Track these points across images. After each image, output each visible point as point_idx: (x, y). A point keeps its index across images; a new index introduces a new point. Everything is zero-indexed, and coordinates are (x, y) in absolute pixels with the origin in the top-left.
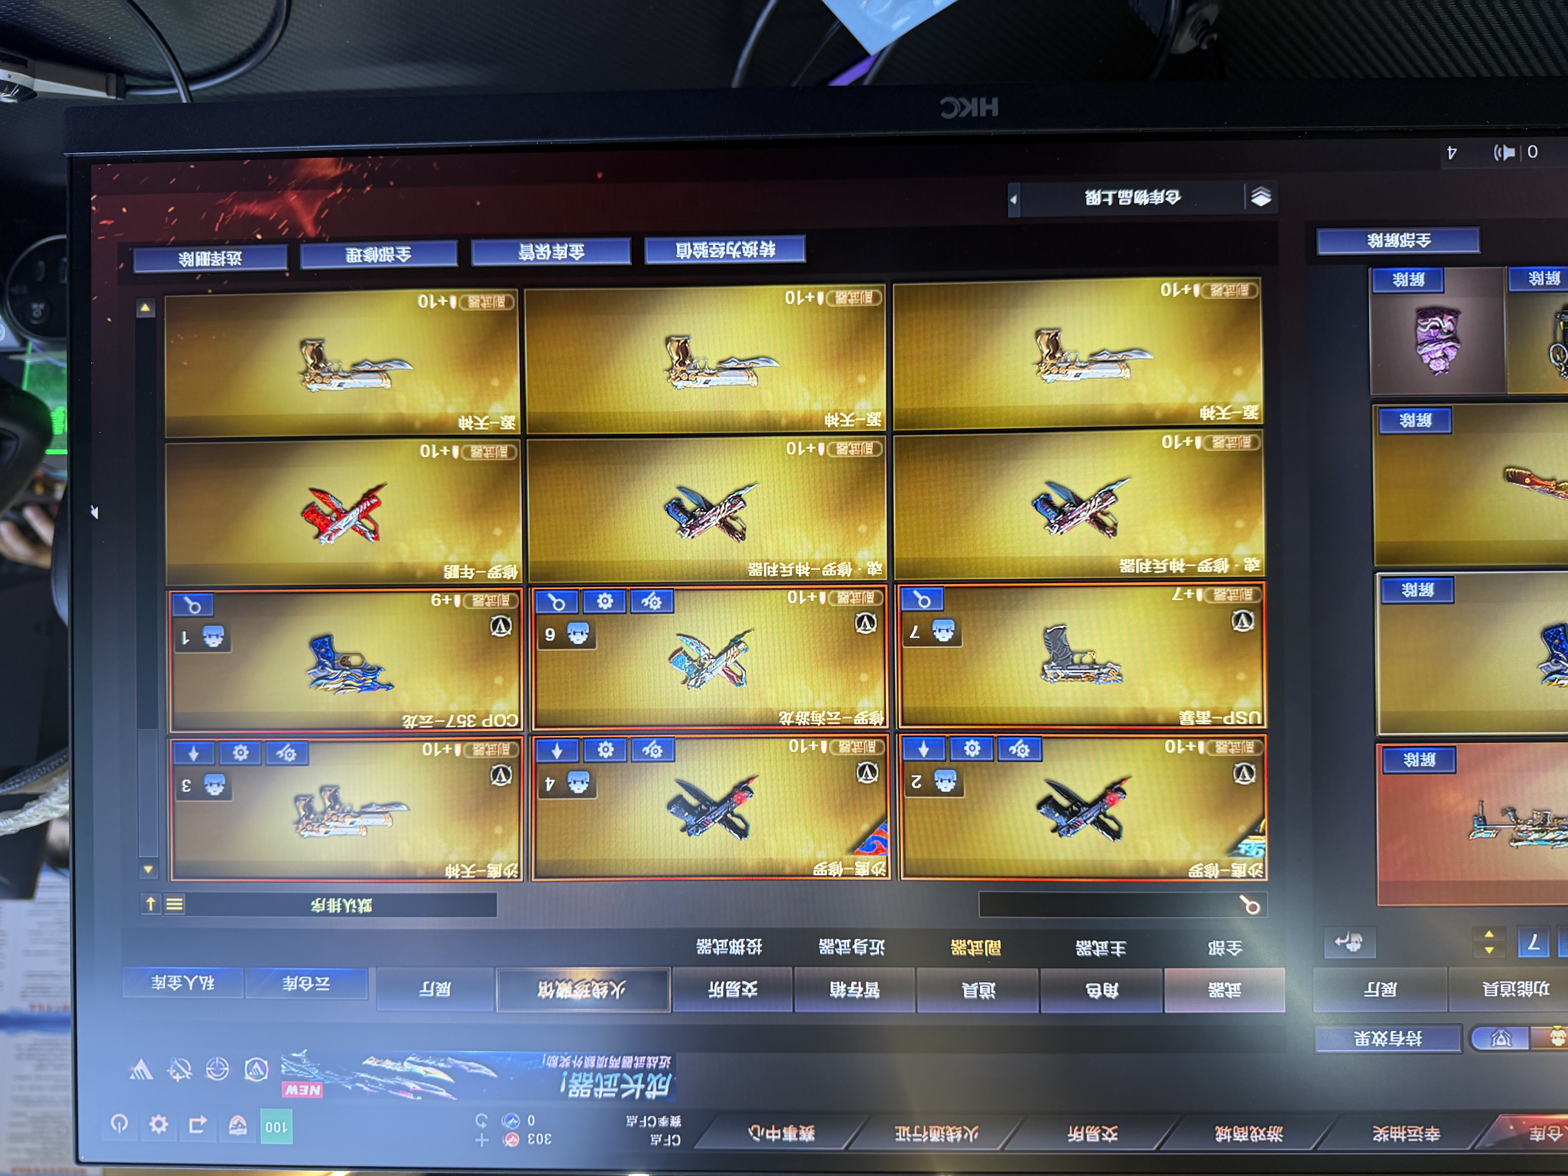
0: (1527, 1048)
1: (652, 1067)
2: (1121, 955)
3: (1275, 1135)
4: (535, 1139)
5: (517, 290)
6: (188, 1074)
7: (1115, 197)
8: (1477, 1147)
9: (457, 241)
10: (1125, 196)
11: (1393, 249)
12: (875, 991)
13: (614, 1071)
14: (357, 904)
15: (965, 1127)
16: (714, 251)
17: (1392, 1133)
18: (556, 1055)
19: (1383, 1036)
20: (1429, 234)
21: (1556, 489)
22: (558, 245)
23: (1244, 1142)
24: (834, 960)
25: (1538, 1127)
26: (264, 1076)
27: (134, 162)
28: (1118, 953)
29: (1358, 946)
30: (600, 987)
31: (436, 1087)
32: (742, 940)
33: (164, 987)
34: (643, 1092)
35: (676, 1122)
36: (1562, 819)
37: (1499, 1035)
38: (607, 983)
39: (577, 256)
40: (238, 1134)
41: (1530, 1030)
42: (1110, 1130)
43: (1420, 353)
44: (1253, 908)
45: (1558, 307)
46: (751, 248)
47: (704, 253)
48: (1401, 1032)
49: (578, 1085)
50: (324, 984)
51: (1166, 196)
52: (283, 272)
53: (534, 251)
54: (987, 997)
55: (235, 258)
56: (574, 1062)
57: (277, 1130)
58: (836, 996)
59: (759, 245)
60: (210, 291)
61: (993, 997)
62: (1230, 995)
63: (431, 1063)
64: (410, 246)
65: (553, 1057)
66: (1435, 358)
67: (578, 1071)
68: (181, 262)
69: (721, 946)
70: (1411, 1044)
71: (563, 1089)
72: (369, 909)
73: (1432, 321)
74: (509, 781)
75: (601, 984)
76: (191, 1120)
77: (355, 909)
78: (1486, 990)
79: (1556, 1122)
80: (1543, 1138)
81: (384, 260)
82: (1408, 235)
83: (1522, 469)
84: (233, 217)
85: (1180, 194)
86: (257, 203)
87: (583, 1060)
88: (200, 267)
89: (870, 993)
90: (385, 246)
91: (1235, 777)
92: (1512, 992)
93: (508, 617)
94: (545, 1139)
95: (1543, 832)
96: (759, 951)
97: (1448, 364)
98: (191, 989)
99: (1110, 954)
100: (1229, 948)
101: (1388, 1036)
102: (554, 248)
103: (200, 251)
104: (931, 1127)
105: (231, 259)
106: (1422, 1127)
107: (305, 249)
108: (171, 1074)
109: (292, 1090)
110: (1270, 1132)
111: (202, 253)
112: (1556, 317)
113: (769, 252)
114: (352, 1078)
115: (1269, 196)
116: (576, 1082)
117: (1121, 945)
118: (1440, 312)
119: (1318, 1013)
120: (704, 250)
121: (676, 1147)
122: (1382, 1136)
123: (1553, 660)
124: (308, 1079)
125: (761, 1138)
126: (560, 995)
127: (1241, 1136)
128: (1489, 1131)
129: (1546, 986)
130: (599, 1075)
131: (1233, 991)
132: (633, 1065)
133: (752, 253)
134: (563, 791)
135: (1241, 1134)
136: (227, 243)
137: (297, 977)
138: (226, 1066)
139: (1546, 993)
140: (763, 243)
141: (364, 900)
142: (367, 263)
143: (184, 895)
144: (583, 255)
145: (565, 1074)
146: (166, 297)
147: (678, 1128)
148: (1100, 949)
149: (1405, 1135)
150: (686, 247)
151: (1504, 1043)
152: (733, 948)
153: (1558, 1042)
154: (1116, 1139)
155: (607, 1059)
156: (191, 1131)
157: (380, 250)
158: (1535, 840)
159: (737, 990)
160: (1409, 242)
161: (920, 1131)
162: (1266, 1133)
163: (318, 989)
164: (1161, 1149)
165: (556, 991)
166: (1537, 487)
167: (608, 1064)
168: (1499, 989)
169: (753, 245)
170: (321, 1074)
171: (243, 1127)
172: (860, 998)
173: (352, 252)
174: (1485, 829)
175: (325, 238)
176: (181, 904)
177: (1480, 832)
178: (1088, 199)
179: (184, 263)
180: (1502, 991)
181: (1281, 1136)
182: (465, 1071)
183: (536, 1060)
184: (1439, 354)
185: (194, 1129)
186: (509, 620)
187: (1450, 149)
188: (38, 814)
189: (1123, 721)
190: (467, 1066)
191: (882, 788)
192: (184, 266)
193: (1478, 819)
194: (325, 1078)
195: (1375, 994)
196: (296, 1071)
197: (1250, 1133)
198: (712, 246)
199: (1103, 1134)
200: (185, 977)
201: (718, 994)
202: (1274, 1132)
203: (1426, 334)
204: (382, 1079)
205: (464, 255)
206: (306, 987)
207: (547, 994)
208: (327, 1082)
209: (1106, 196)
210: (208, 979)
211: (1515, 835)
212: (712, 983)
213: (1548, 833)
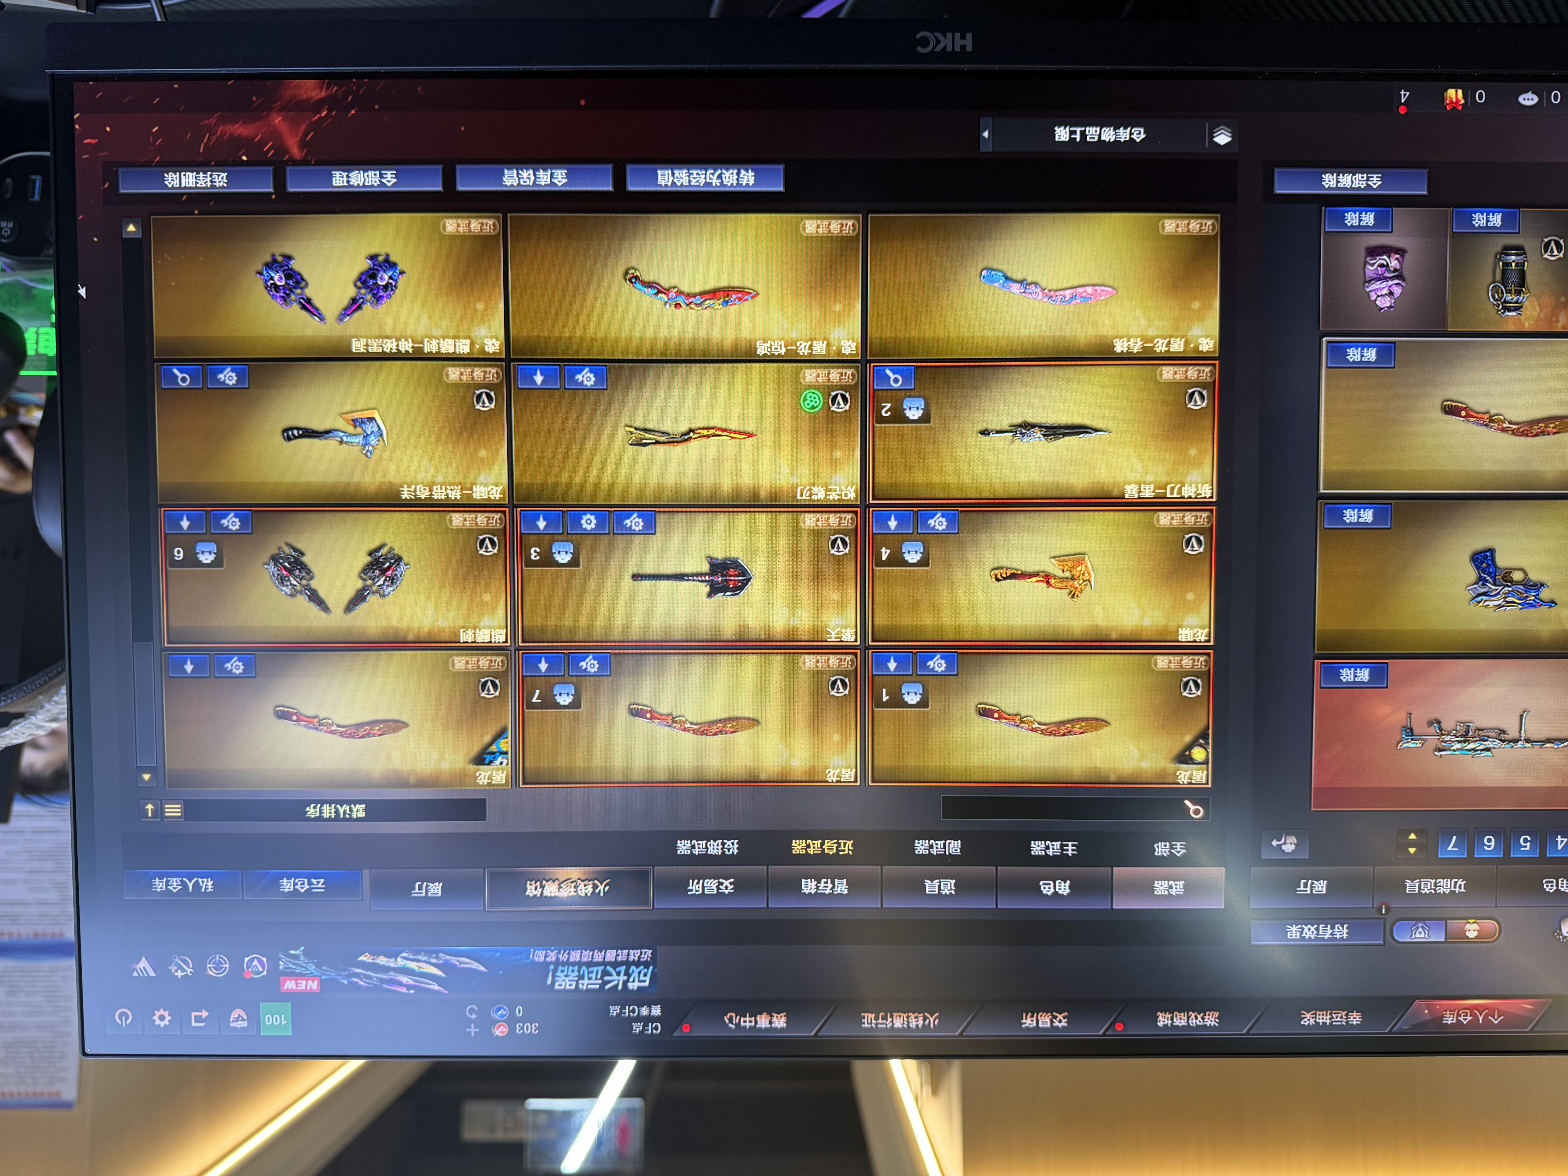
0: (1443, 940)
1: (634, 960)
2: (1072, 854)
3: (1211, 1020)
4: (522, 1028)
5: (501, 215)
6: (189, 970)
7: (1083, 134)
8: (1394, 1030)
9: (442, 166)
10: (1092, 133)
11: (1345, 189)
12: (843, 887)
13: (598, 964)
14: (351, 810)
15: (926, 1014)
16: (695, 178)
17: (1318, 1017)
18: (543, 950)
19: (1313, 929)
20: (1380, 175)
21: (1489, 422)
22: (541, 171)
23: (1183, 1026)
24: (805, 859)
25: (1450, 1011)
26: (262, 972)
27: (116, 81)
28: (1070, 853)
29: (1293, 847)
30: (585, 886)
31: (429, 981)
32: (720, 842)
33: (164, 889)
34: (625, 983)
35: (656, 1011)
36: (1483, 730)
37: (1418, 928)
38: (591, 882)
39: (559, 181)
40: (239, 1026)
41: (1446, 923)
42: (1060, 1017)
43: (1368, 290)
44: (1197, 812)
45: (1498, 248)
46: (731, 176)
47: (684, 180)
48: (1329, 926)
49: (564, 978)
50: (320, 885)
51: (1131, 134)
52: (270, 194)
53: (518, 176)
54: (948, 893)
55: (220, 179)
56: (560, 956)
57: (276, 1022)
58: (807, 892)
59: (738, 174)
60: (196, 212)
61: (953, 892)
62: (1173, 892)
63: (423, 959)
64: (396, 170)
65: (540, 952)
66: (1381, 295)
67: (564, 964)
68: (166, 182)
69: (699, 847)
70: (1338, 937)
71: (549, 982)
72: (362, 814)
73: (1380, 259)
74: (497, 693)
75: (586, 882)
76: (193, 1014)
77: (349, 814)
78: (1408, 888)
79: (1467, 1007)
80: (1455, 1021)
81: (370, 184)
82: (1360, 175)
83: (1459, 402)
84: (218, 137)
85: (1145, 132)
86: (243, 123)
87: (569, 954)
88: (185, 188)
89: (839, 889)
90: (371, 170)
91: (1182, 690)
92: (1431, 889)
93: (495, 536)
94: (532, 1028)
95: (1465, 743)
96: (736, 851)
97: (1393, 301)
98: (191, 890)
99: (1062, 853)
100: (1174, 849)
101: (1317, 929)
102: (537, 173)
103: (186, 171)
104: (895, 1014)
105: (216, 180)
106: (1346, 1012)
107: (290, 171)
108: (173, 971)
109: (290, 985)
110: (1207, 1017)
111: (187, 174)
112: (1496, 257)
113: (748, 181)
114: (347, 973)
115: (1230, 135)
116: (562, 975)
117: (1073, 845)
118: (1387, 250)
119: (1253, 909)
120: (684, 178)
121: (656, 1035)
122: (1309, 1020)
123: (1481, 583)
124: (305, 975)
125: (736, 1025)
126: (547, 893)
127: (1180, 1020)
128: (1405, 1016)
129: (1463, 883)
130: (584, 968)
131: (1176, 888)
132: (616, 958)
133: (731, 182)
134: (549, 703)
135: (1181, 1019)
136: (213, 163)
137: (293, 879)
138: (226, 963)
139: (1463, 890)
140: (743, 172)
141: (358, 806)
142: (353, 186)
143: (182, 802)
144: (566, 180)
145: (552, 967)
146: (152, 217)
147: (658, 1017)
148: (1053, 849)
149: (1330, 1019)
150: (667, 174)
151: (1422, 935)
152: (710, 848)
153: (1472, 934)
154: (1066, 1024)
155: (591, 953)
156: (194, 1024)
157: (366, 174)
158: (1458, 749)
159: (714, 887)
160: (1361, 182)
161: (885, 1018)
162: (1203, 1018)
163: (314, 890)
164: (1107, 1033)
165: (543, 889)
166: (1472, 419)
167: (592, 958)
168: (1420, 886)
169: (732, 173)
170: (318, 969)
171: (243, 1020)
172: (829, 893)
173: (338, 176)
174: (1412, 740)
175: (311, 161)
176: (179, 810)
177: (1408, 742)
178: (1057, 135)
179: (170, 183)
180: (1422, 888)
181: (1217, 1020)
182: (456, 965)
183: (524, 955)
184: (1385, 291)
185: (196, 1022)
186: (495, 539)
187: (1402, 93)
188: (24, 731)
189: (1079, 638)
190: (458, 961)
191: (853, 700)
192: (170, 186)
193: (1406, 730)
194: (322, 973)
195: (1306, 891)
196: (294, 967)
197: (1188, 1018)
198: (692, 174)
199: (1054, 1020)
200: (185, 879)
201: (697, 891)
202: (1210, 1017)
203: (1373, 272)
204: (377, 973)
205: (449, 180)
206: (302, 888)
207: (535, 893)
208: (324, 977)
209: (1075, 132)
210: (208, 881)
211: (1439, 746)
212: (691, 881)
213: (1469, 743)
